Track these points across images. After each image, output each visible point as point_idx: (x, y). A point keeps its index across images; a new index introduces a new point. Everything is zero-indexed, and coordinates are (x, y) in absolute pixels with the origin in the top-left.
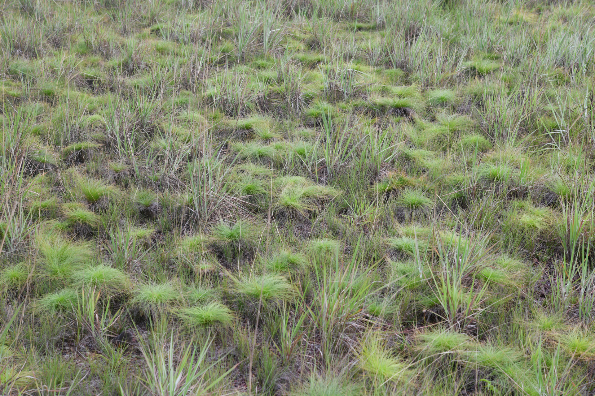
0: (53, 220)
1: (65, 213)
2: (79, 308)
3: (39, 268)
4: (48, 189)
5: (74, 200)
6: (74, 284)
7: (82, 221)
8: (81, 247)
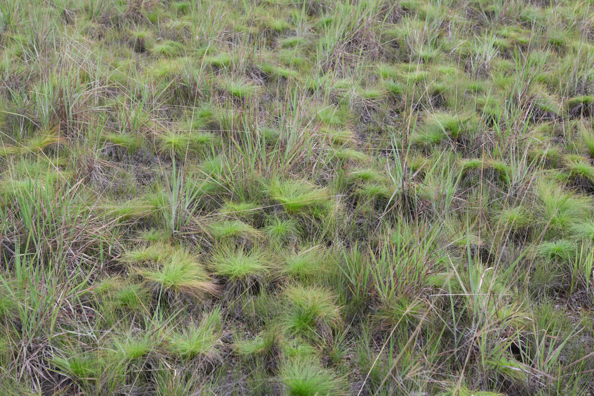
0: (553, 170)
1: (567, 164)
2: (576, 261)
3: (537, 214)
4: (550, 139)
5: (576, 153)
6: (572, 237)
7: (583, 175)
8: (582, 201)
